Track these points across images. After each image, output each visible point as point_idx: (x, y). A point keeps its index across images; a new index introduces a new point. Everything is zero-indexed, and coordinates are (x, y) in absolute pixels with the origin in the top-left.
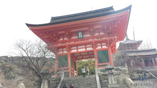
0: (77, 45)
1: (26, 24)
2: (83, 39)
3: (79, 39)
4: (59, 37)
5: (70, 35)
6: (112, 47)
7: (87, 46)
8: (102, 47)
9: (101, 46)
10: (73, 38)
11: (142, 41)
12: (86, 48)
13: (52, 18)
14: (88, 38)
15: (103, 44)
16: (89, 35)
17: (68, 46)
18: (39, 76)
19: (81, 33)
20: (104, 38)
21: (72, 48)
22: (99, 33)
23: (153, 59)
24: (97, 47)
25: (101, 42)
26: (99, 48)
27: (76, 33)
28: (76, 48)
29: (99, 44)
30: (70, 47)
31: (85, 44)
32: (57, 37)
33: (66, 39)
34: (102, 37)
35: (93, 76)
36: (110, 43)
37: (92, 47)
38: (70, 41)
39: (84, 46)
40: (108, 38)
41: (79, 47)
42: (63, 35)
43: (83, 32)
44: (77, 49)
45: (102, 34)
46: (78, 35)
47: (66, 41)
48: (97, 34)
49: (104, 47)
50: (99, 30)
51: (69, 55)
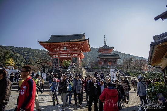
0: (63, 54)
1: (38, 41)
2: (66, 51)
3: (64, 51)
4: (54, 48)
5: (60, 48)
9: (75, 55)
10: (62, 49)
11: (114, 48)
12: (67, 55)
14: (68, 51)
15: (76, 54)
16: (70, 49)
17: (59, 54)
18: (44, 68)
21: (61, 55)
26: (74, 56)
27: (63, 47)
28: (62, 55)
29: (74, 54)
30: (59, 55)
31: (67, 54)
37: (71, 55)
38: (60, 51)
39: (66, 55)
40: (78, 52)
41: (64, 55)
42: (57, 48)
43: (67, 47)
44: (63, 55)
45: (76, 49)
46: (64, 49)
47: (58, 51)
48: (74, 49)
49: (76, 56)
50: (75, 47)
51: (59, 58)
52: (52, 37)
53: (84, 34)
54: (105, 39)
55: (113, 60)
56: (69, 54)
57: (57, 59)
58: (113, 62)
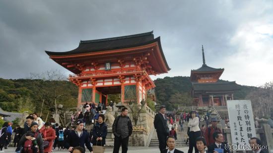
0: (104, 78)
1: (46, 51)
2: (110, 71)
4: (85, 67)
7: (115, 80)
8: (130, 82)
9: (130, 80)
10: (101, 69)
11: (223, 70)
12: (113, 82)
13: (81, 41)
14: (115, 71)
15: (132, 78)
17: (93, 78)
19: (109, 64)
20: (134, 72)
21: (98, 81)
22: (130, 65)
24: (125, 81)
25: (130, 76)
26: (127, 82)
27: (104, 64)
28: (102, 81)
29: (128, 79)
31: (113, 78)
32: (83, 67)
33: (92, 70)
34: (132, 70)
36: (138, 77)
37: (120, 81)
39: (111, 80)
41: (105, 81)
42: (90, 66)
43: (112, 64)
44: (103, 83)
45: (133, 66)
46: (105, 67)
48: (127, 66)
49: (133, 82)
50: (130, 62)
51: (94, 88)
52: (83, 44)
53: (152, 32)
54: (203, 53)
55: (225, 94)
56: (116, 77)
57: (90, 90)
58: (225, 98)
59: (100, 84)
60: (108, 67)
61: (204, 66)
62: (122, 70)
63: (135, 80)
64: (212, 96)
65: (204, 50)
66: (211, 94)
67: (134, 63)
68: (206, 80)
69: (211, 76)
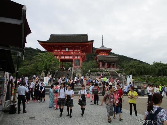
0: (65, 55)
1: (38, 41)
2: (68, 52)
3: (66, 52)
5: (61, 49)
6: (82, 58)
9: (77, 57)
10: (63, 50)
11: (112, 49)
12: (69, 57)
13: (51, 35)
14: (70, 52)
15: (78, 56)
18: (47, 70)
19: (67, 48)
20: (80, 53)
22: (77, 50)
23: (113, 64)
24: (75, 57)
25: (77, 55)
27: (65, 48)
30: (61, 56)
31: (69, 55)
32: (54, 49)
33: (59, 50)
35: (71, 72)
36: (82, 56)
37: (73, 57)
38: (61, 52)
40: (81, 54)
42: (57, 49)
43: (69, 48)
44: (65, 57)
45: (79, 50)
47: (59, 52)
48: (76, 50)
49: (79, 58)
50: (77, 48)
51: (60, 60)
52: (52, 36)
53: (87, 34)
55: (112, 63)
56: (71, 55)
58: (112, 64)
59: (63, 58)
60: (67, 50)
61: (103, 46)
62: (73, 52)
63: (80, 57)
64: (107, 63)
65: (103, 37)
66: (106, 62)
67: (80, 49)
68: (103, 54)
69: (106, 52)
